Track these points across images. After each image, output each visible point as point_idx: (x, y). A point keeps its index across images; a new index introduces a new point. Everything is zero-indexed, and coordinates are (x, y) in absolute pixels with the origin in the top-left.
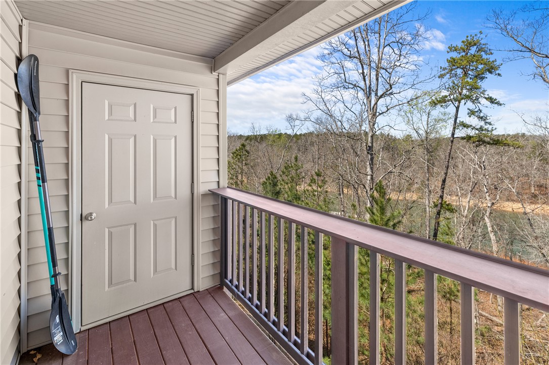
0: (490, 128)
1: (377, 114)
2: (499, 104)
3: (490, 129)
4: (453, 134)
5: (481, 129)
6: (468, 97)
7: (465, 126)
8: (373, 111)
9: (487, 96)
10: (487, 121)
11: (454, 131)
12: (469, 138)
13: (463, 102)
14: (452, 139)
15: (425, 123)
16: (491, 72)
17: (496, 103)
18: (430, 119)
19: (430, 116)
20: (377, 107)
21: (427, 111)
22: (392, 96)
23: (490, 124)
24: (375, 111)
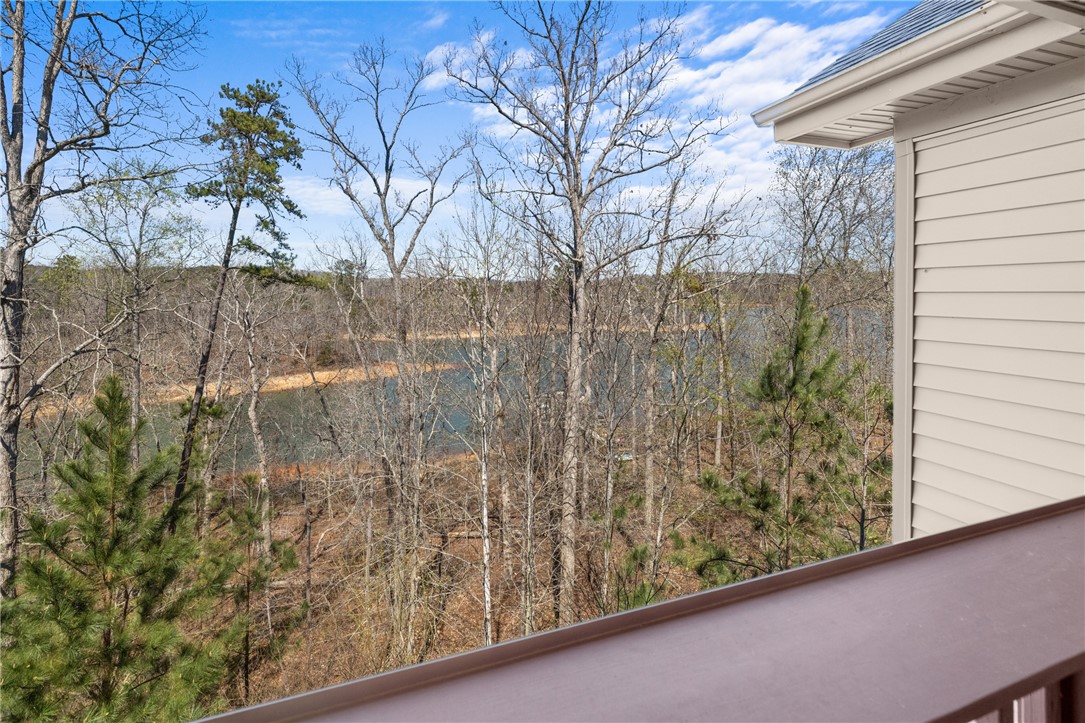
0: (288, 253)
1: (43, 192)
2: (298, 214)
3: (288, 256)
4: (226, 262)
5: (275, 255)
6: (258, 194)
7: (250, 246)
8: (29, 181)
9: (285, 199)
10: (283, 242)
11: (229, 255)
12: (253, 271)
13: (246, 200)
14: (224, 270)
15: (135, 234)
16: (288, 159)
17: (295, 213)
18: (146, 224)
19: (149, 218)
20: (42, 173)
21: (142, 205)
22: (89, 153)
23: (286, 247)
24: (34, 181)
